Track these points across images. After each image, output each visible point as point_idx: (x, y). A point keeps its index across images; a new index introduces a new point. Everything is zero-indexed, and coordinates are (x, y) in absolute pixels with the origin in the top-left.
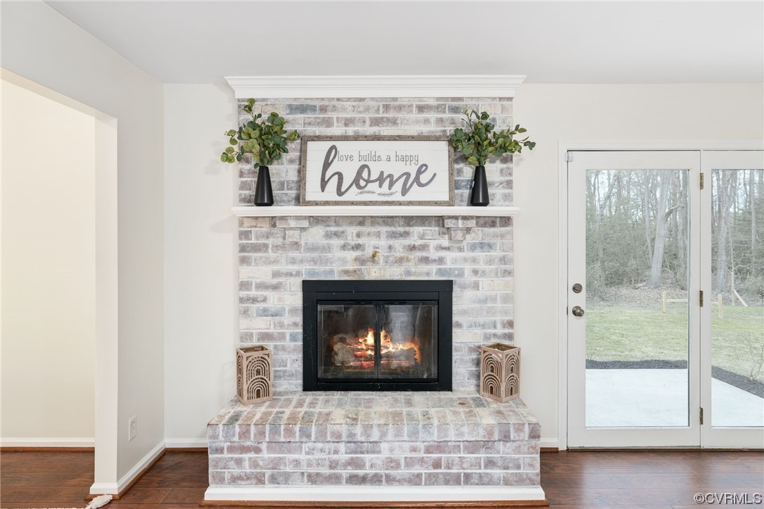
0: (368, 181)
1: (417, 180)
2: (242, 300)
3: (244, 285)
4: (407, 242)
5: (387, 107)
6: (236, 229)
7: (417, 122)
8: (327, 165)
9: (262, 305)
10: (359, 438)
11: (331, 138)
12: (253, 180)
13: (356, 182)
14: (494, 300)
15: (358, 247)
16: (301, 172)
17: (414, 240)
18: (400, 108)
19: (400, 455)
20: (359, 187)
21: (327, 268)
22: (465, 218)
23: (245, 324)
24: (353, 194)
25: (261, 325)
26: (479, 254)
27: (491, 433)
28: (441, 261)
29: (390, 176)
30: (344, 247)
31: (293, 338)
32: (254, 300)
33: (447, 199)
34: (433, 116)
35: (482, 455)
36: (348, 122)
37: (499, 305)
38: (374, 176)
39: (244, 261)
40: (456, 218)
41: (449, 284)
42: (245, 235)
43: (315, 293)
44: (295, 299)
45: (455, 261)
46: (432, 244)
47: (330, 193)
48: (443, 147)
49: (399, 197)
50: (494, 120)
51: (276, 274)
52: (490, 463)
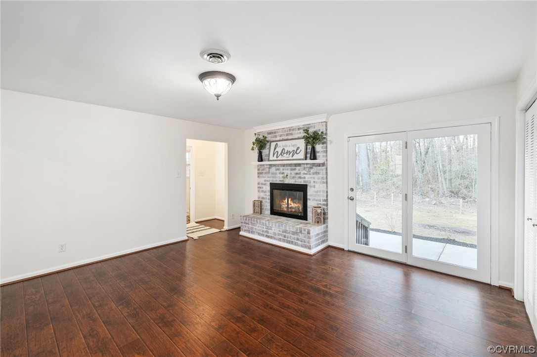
0: (284, 153)
1: (296, 152)
2: (258, 188)
3: (259, 184)
4: (295, 172)
5: (290, 130)
6: (257, 168)
7: (298, 133)
8: (275, 149)
9: (262, 189)
10: (267, 225)
11: (276, 141)
12: (258, 155)
13: (281, 154)
14: (320, 191)
15: (283, 173)
16: (269, 151)
17: (297, 171)
18: (293, 130)
19: (277, 232)
20: (282, 155)
21: (276, 179)
22: (307, 164)
23: (259, 194)
24: (280, 157)
25: (262, 195)
26: (316, 176)
27: (297, 230)
28: (304, 178)
29: (290, 151)
30: (280, 173)
31: (269, 199)
34: (301, 131)
35: (296, 236)
36: (281, 136)
37: (321, 193)
38: (286, 152)
40: (304, 164)
41: (306, 186)
42: (259, 170)
43: (273, 187)
44: (268, 188)
45: (308, 178)
46: (302, 172)
47: (275, 157)
48: (303, 141)
49: (291, 158)
50: (320, 130)
51: (265, 181)
52: (298, 239)
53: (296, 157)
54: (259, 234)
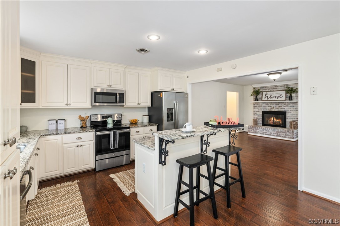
0: (272, 97)
1: (280, 97)
3: (254, 111)
4: (279, 106)
5: (275, 87)
6: (253, 104)
7: (280, 88)
8: (266, 95)
10: (266, 129)
11: (266, 92)
12: (255, 98)
13: (270, 97)
14: (294, 115)
15: (271, 106)
16: (262, 96)
17: (280, 105)
18: (277, 87)
19: (273, 132)
21: (266, 109)
22: (287, 102)
23: (254, 116)
24: (269, 99)
25: (256, 116)
26: (292, 108)
28: (284, 108)
29: (275, 96)
30: (268, 106)
31: (261, 118)
32: (255, 113)
33: (284, 99)
34: (283, 87)
35: (285, 134)
36: (269, 89)
37: (295, 115)
39: (254, 108)
41: (286, 112)
42: (254, 105)
43: (264, 113)
44: (261, 113)
45: (287, 109)
46: (283, 106)
47: (266, 99)
48: (284, 92)
49: (277, 99)
50: (294, 87)
51: (258, 110)
52: (286, 135)
53: (279, 99)
54: (261, 134)
